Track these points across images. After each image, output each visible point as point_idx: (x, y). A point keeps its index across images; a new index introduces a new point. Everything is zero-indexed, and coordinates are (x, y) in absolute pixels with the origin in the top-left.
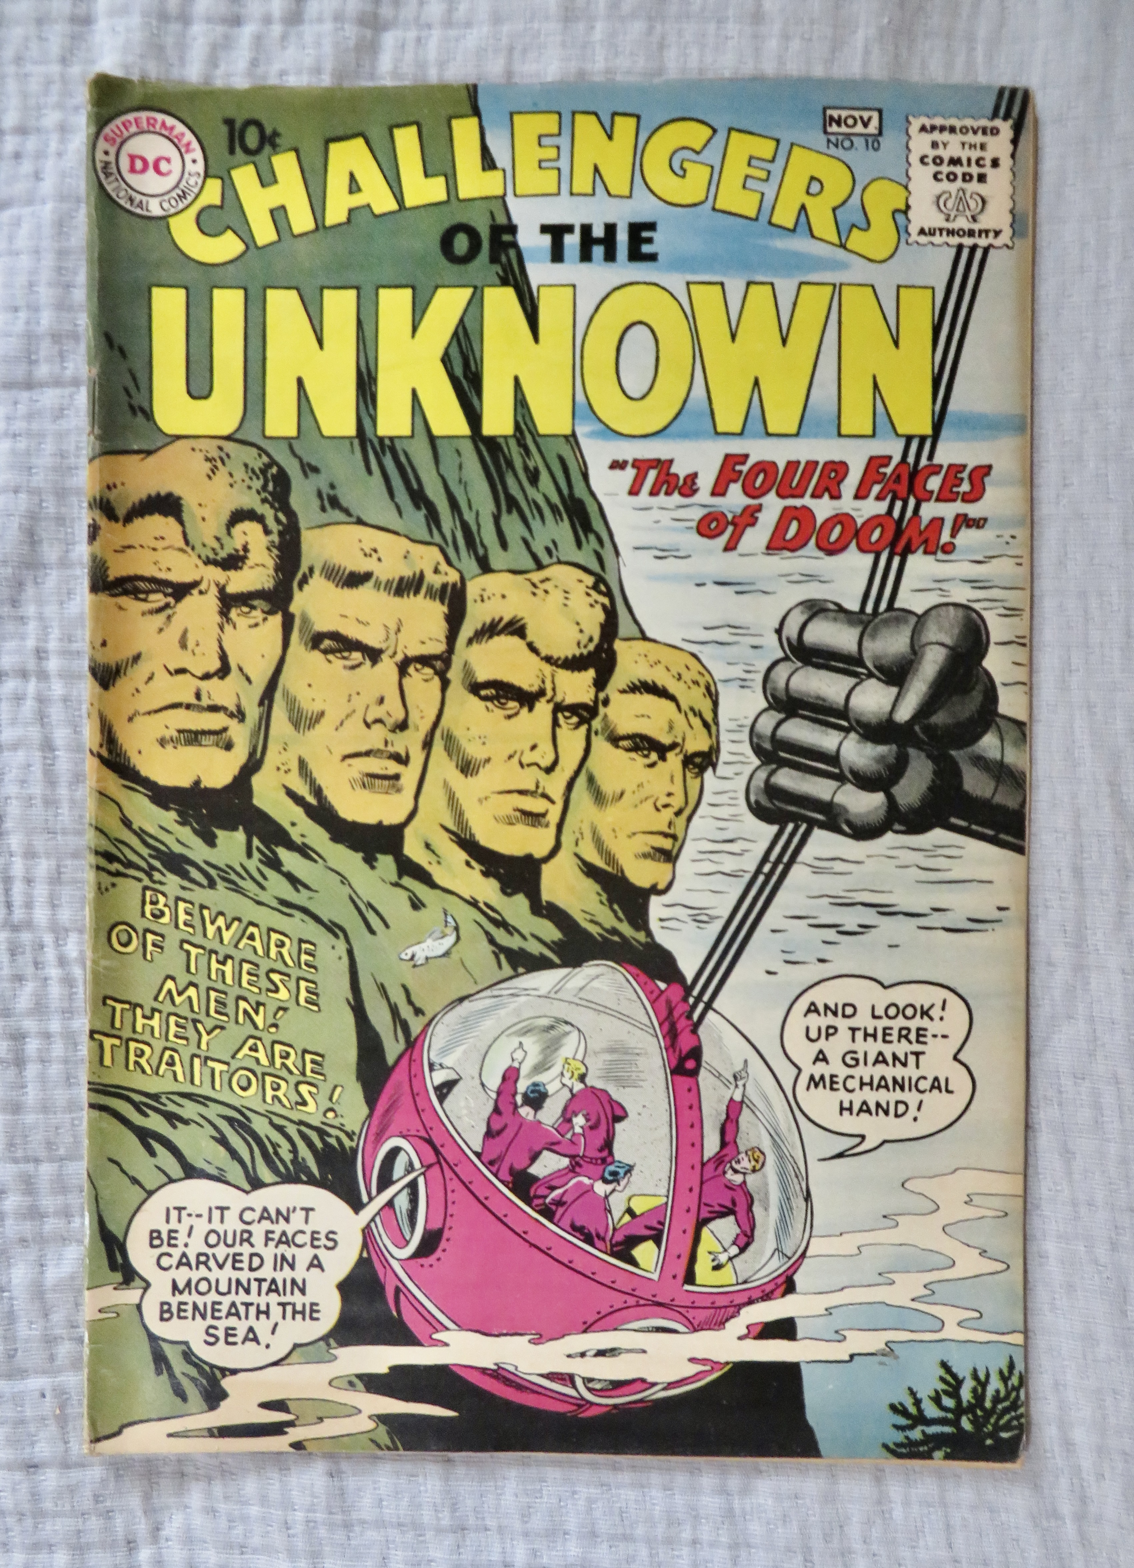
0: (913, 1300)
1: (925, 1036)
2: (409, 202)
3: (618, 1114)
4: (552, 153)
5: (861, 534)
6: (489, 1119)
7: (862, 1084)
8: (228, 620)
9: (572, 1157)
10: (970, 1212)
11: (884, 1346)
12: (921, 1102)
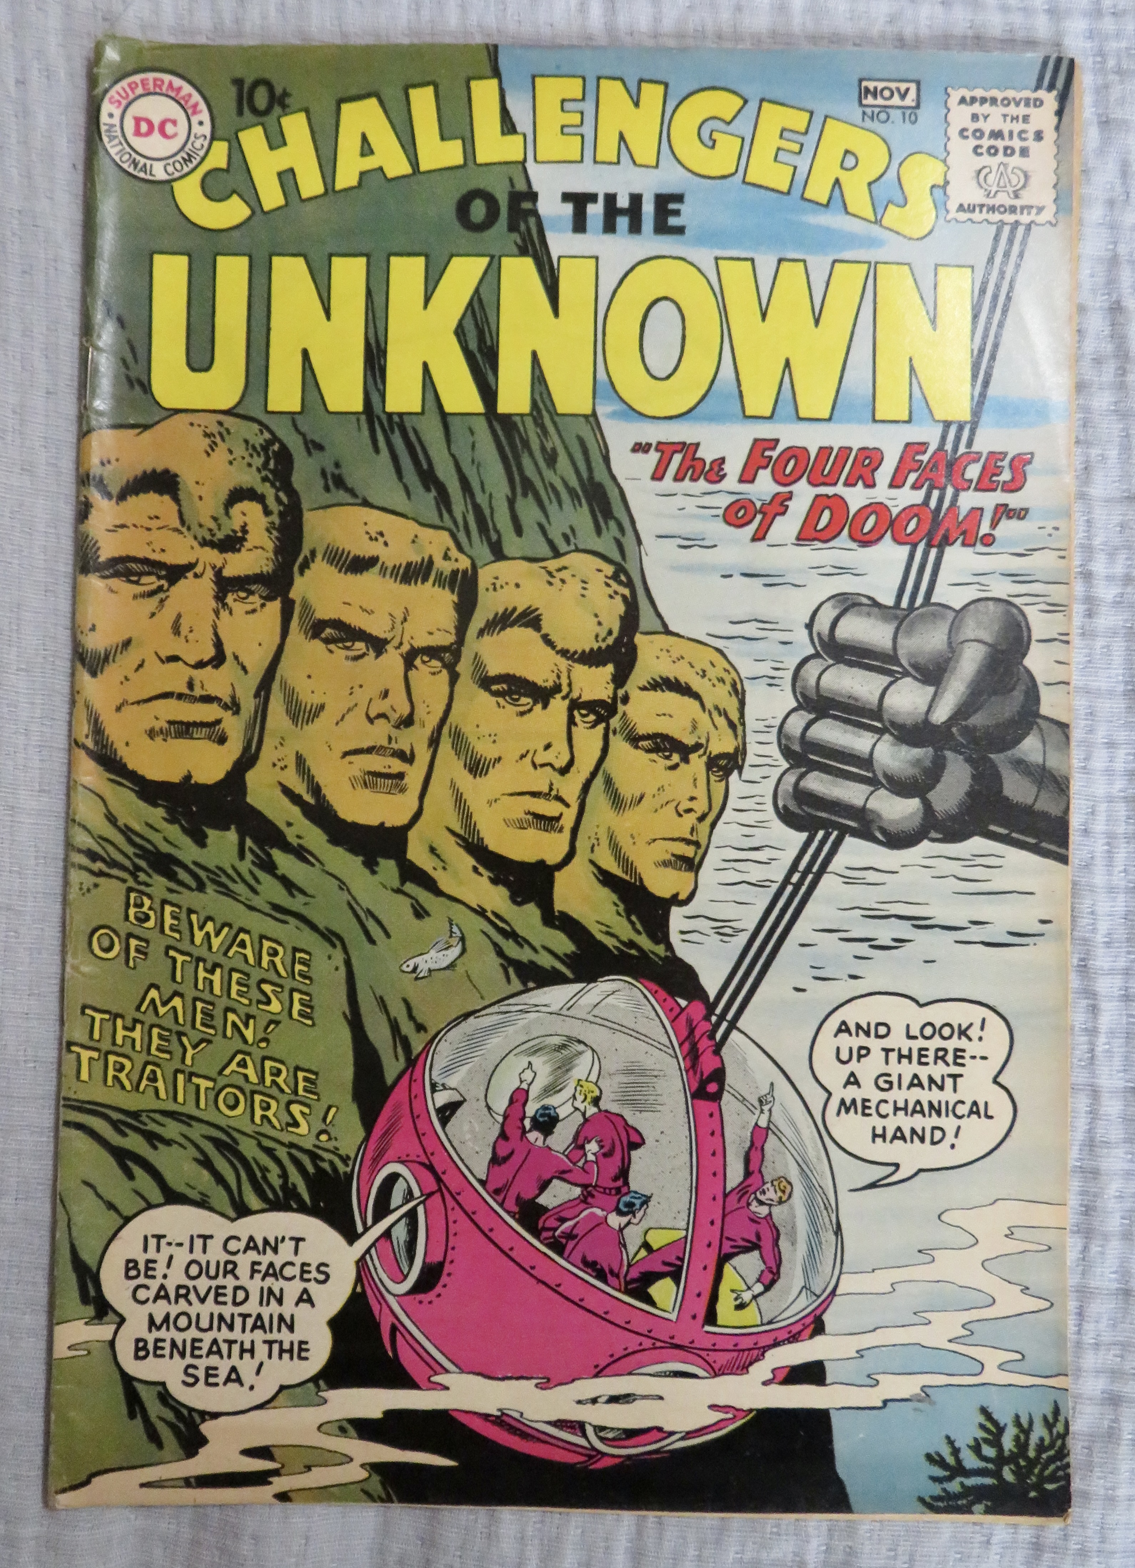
0: (950, 1341)
1: (962, 1057)
2: (423, 167)
3: (635, 1141)
4: (576, 119)
5: (896, 523)
6: (495, 1143)
7: (896, 1109)
8: (225, 605)
9: (585, 1186)
10: (1012, 1246)
11: (918, 1391)
12: (959, 1128)
